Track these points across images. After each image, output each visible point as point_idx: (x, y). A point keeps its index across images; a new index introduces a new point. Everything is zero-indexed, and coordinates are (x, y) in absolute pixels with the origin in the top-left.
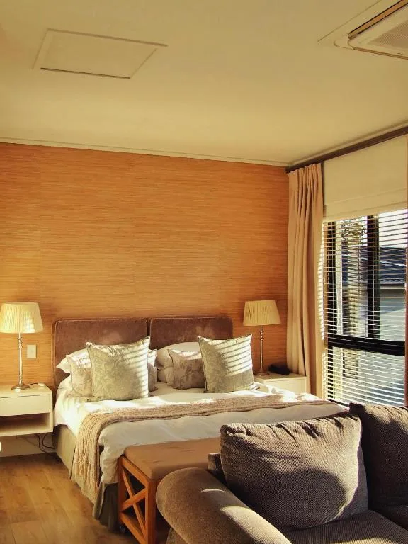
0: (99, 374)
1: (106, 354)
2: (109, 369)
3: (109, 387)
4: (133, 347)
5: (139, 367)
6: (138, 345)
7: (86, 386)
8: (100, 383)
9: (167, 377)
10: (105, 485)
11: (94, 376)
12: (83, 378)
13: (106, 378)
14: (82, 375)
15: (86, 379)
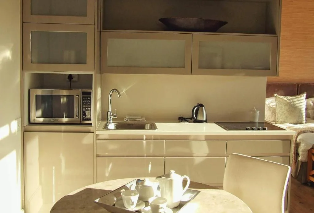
0: (281, 111)
1: (285, 101)
2: (287, 108)
3: (287, 117)
4: (298, 98)
5: (302, 108)
6: (301, 97)
7: (272, 116)
8: (281, 115)
9: (310, 114)
10: (301, 162)
11: (278, 111)
12: (271, 112)
13: (284, 112)
14: (270, 110)
15: (272, 113)
